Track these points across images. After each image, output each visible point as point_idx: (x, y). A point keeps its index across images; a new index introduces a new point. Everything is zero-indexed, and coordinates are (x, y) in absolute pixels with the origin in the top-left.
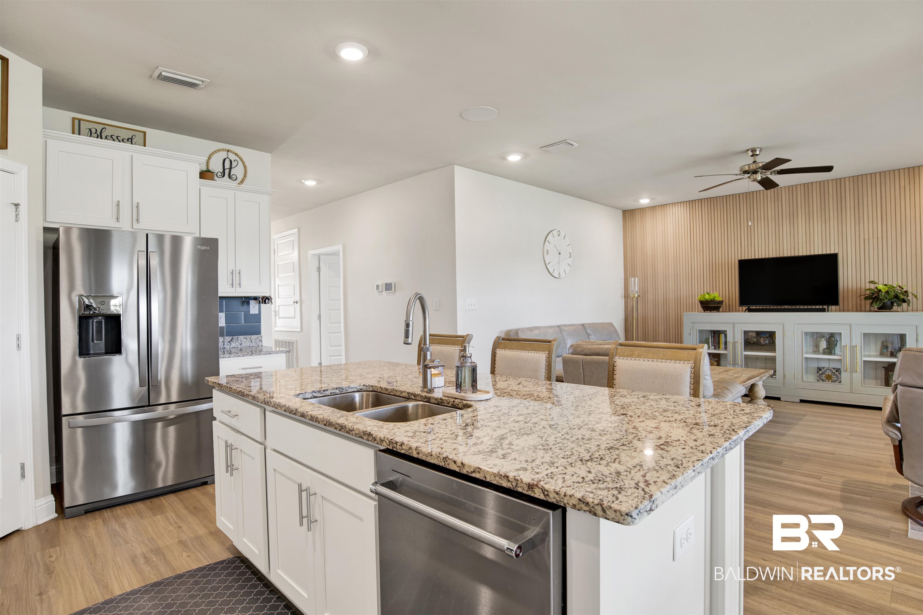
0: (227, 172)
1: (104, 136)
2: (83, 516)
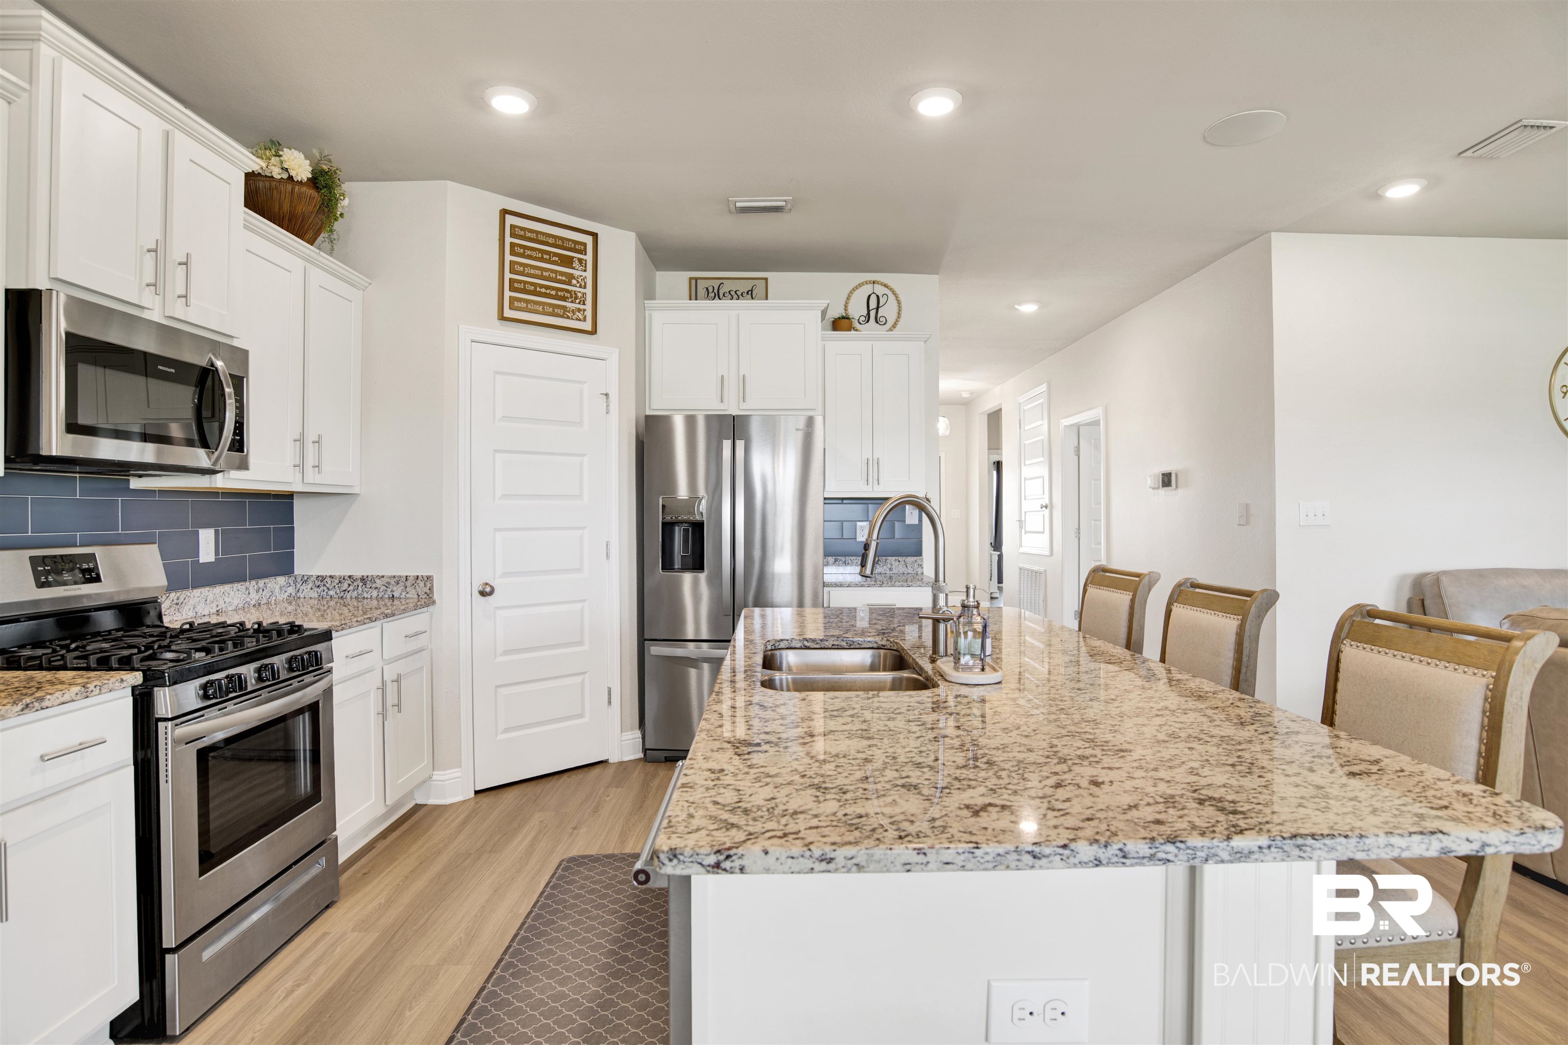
0: (873, 313)
1: (721, 295)
2: (663, 764)
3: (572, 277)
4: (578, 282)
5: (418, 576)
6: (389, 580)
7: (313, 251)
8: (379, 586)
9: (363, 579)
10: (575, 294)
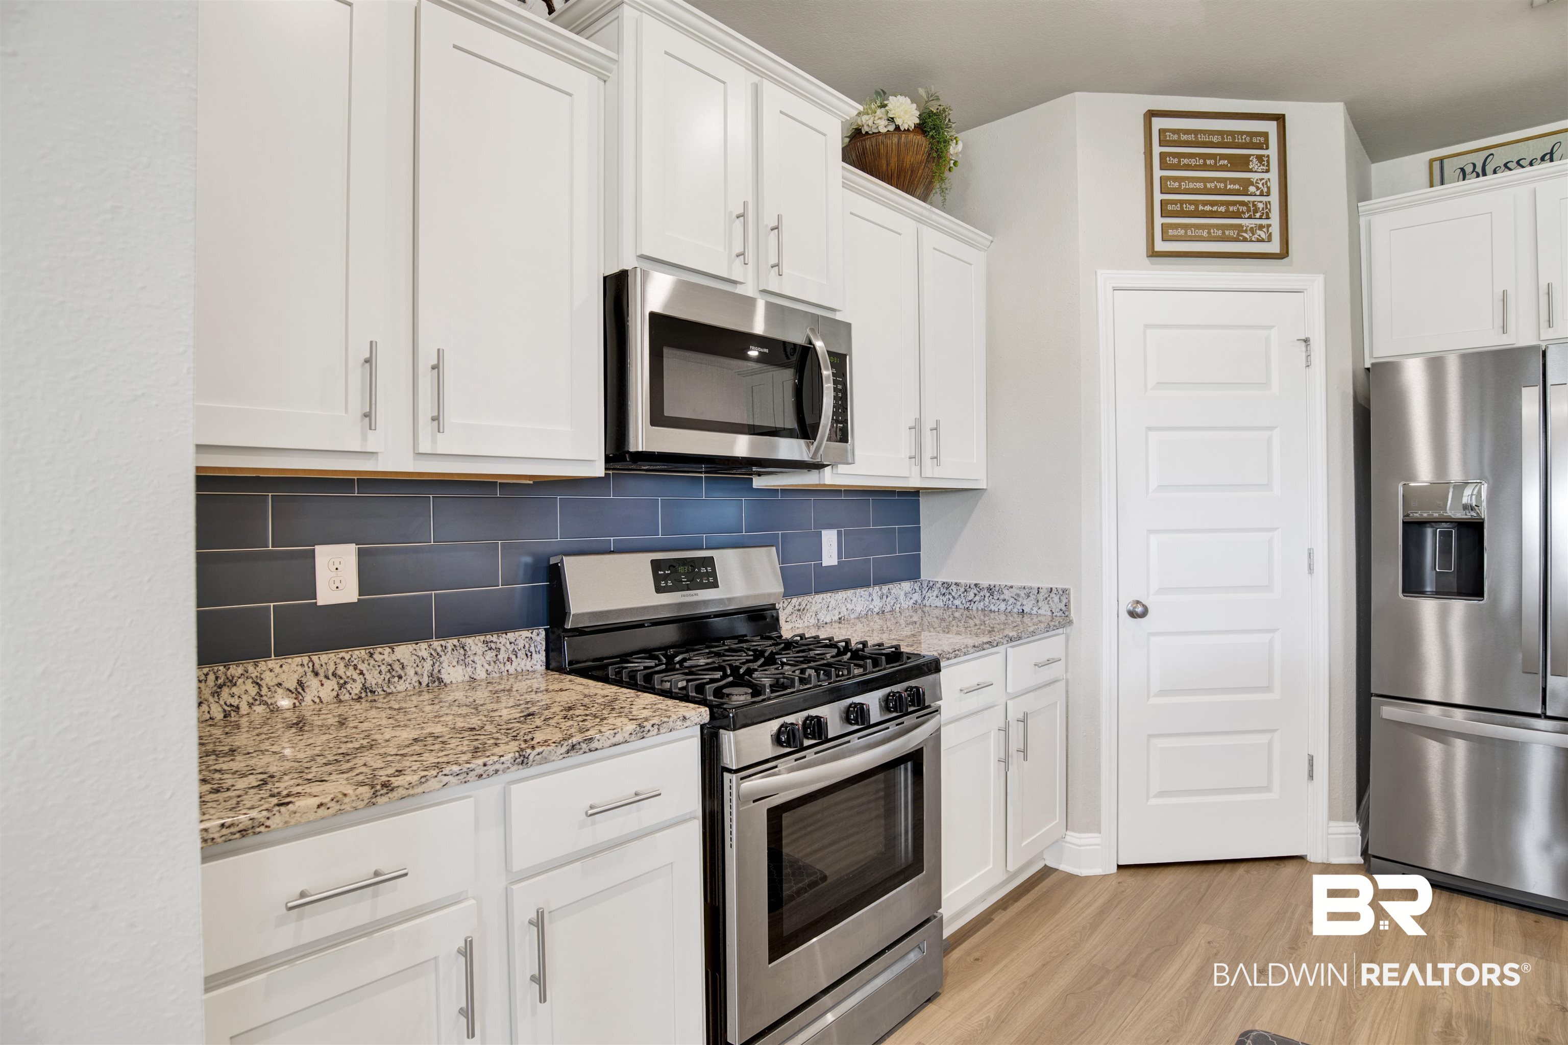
1: (1490, 172)
3: (1249, 182)
4: (1258, 188)
5: (1051, 589)
6: (1018, 592)
7: (925, 208)
8: (1007, 598)
9: (989, 589)
10: (1254, 205)
